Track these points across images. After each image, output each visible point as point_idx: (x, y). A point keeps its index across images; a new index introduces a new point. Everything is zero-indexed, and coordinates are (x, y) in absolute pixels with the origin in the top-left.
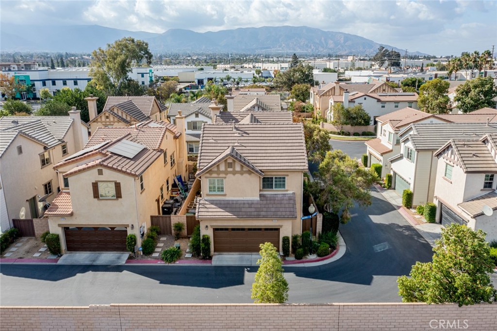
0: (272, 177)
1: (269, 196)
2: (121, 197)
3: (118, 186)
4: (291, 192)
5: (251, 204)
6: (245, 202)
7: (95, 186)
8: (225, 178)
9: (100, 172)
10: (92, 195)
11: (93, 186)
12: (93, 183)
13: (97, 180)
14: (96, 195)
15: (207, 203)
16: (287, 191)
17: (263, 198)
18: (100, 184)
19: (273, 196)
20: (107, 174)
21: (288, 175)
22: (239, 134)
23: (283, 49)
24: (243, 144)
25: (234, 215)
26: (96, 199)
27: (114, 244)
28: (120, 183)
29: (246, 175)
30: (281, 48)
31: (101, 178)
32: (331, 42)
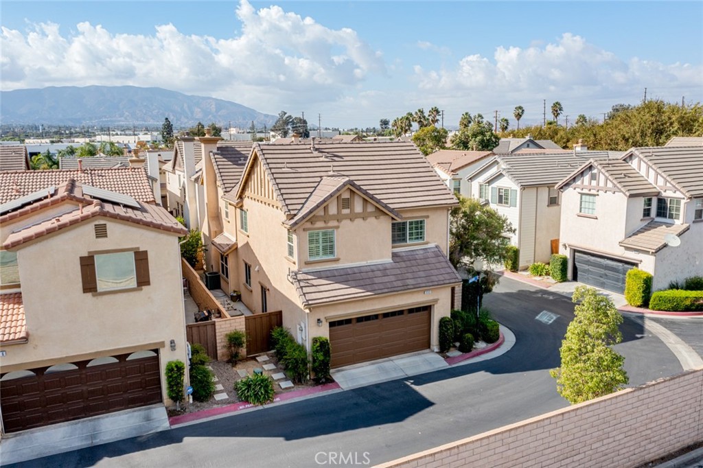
0: (405, 221)
1: (404, 254)
2: (147, 283)
3: (141, 259)
4: (432, 245)
5: (384, 270)
6: (373, 268)
7: (87, 264)
8: (337, 227)
9: (101, 232)
10: (80, 285)
11: (82, 266)
12: (82, 258)
13: (92, 250)
14: (89, 285)
15: (310, 277)
16: (427, 243)
17: (398, 260)
18: (98, 260)
19: (409, 253)
20: (119, 235)
21: (428, 217)
22: (327, 157)
23: (126, 118)
24: (342, 173)
25: (368, 291)
26: (89, 295)
27: (125, 392)
28: (146, 252)
29: (372, 220)
30: (123, 118)
31: (103, 244)
32: (197, 110)
